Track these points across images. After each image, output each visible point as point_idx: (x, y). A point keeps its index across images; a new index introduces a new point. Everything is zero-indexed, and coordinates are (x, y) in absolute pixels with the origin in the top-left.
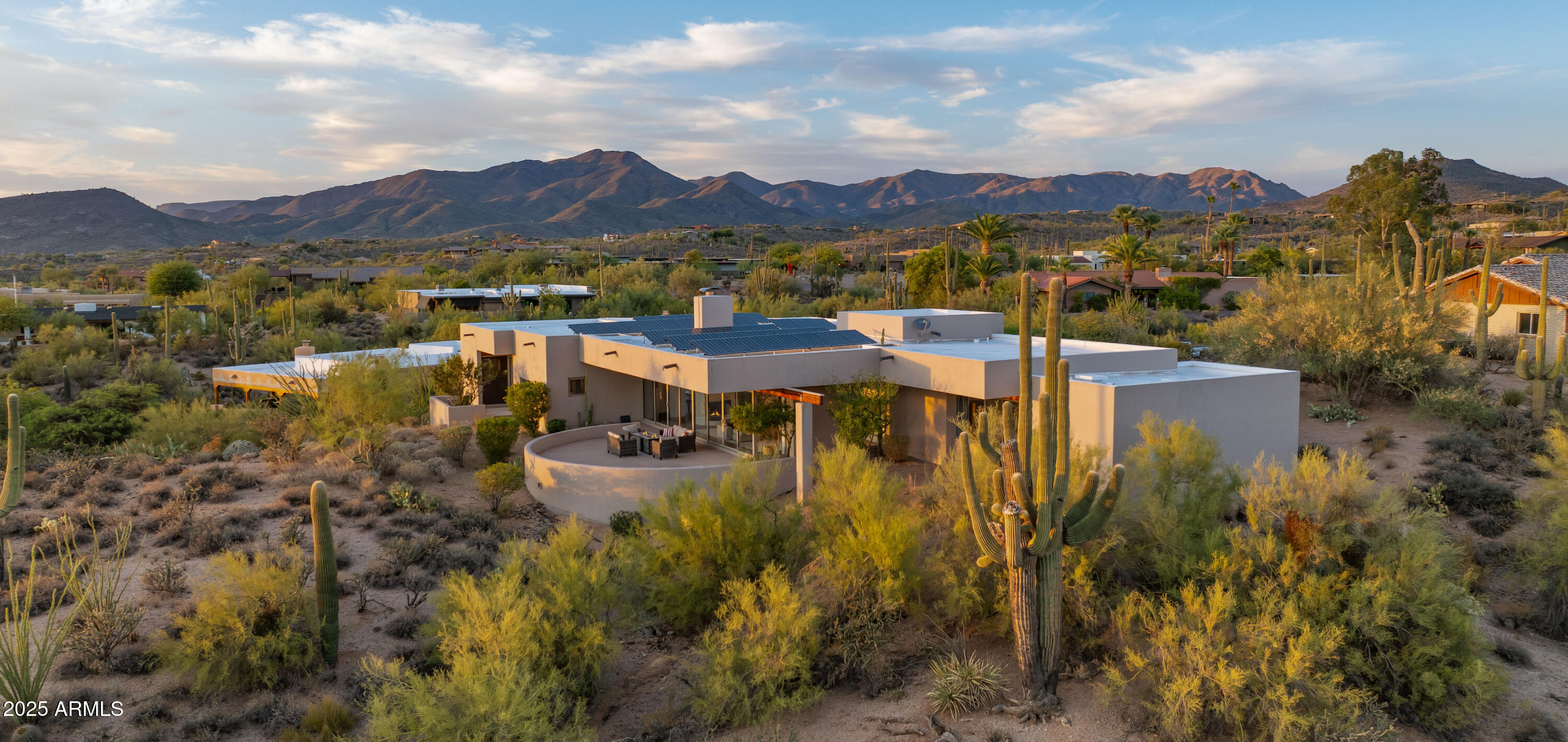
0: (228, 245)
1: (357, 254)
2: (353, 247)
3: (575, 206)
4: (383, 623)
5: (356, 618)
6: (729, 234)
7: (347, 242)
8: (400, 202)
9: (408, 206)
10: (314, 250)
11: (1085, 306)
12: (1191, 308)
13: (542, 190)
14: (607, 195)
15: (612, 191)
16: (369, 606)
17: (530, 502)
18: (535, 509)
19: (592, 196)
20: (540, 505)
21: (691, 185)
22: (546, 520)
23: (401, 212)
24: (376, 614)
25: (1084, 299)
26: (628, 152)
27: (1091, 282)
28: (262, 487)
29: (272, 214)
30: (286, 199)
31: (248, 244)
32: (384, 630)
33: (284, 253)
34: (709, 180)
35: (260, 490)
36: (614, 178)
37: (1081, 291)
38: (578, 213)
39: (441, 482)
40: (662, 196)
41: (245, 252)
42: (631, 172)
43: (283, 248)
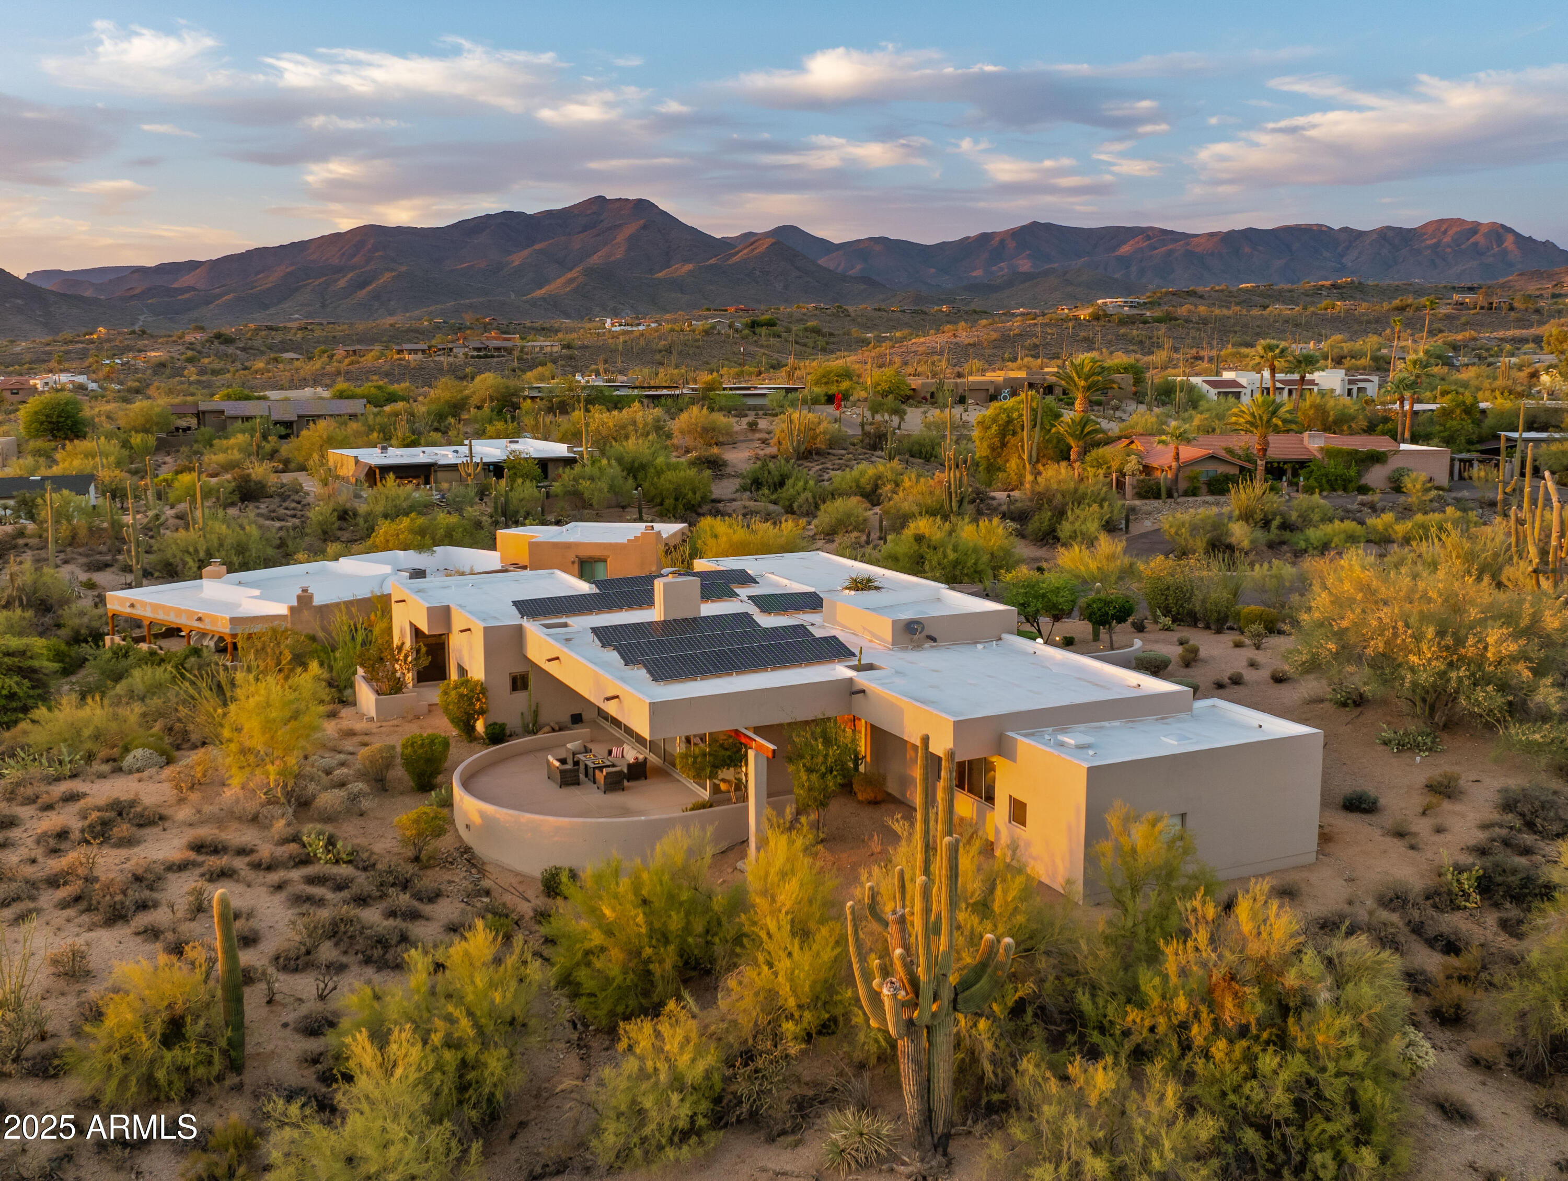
0: (119, 333)
1: (285, 346)
2: (278, 337)
3: (569, 275)
4: (290, 1016)
5: (264, 1011)
6: (770, 324)
7: (271, 329)
8: (339, 270)
9: (349, 276)
10: (228, 341)
11: (1204, 489)
12: (1345, 489)
13: (526, 252)
14: (613, 259)
15: (619, 254)
16: (277, 997)
17: (457, 845)
18: (462, 854)
19: (595, 259)
20: (468, 850)
21: (725, 243)
22: (473, 871)
23: (342, 283)
24: (284, 1006)
25: (1203, 479)
26: (640, 201)
27: (1213, 458)
28: (166, 825)
29: (175, 285)
30: (192, 265)
31: (144, 332)
32: (292, 1026)
33: (191, 346)
34: (749, 238)
35: (164, 830)
36: (621, 237)
37: (1197, 469)
38: (574, 285)
39: (361, 815)
40: (686, 261)
41: (141, 343)
42: (645, 227)
43: (189, 338)
